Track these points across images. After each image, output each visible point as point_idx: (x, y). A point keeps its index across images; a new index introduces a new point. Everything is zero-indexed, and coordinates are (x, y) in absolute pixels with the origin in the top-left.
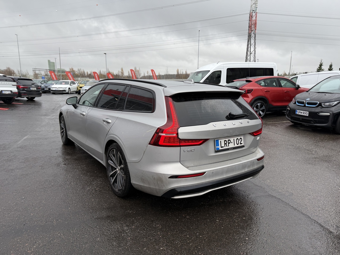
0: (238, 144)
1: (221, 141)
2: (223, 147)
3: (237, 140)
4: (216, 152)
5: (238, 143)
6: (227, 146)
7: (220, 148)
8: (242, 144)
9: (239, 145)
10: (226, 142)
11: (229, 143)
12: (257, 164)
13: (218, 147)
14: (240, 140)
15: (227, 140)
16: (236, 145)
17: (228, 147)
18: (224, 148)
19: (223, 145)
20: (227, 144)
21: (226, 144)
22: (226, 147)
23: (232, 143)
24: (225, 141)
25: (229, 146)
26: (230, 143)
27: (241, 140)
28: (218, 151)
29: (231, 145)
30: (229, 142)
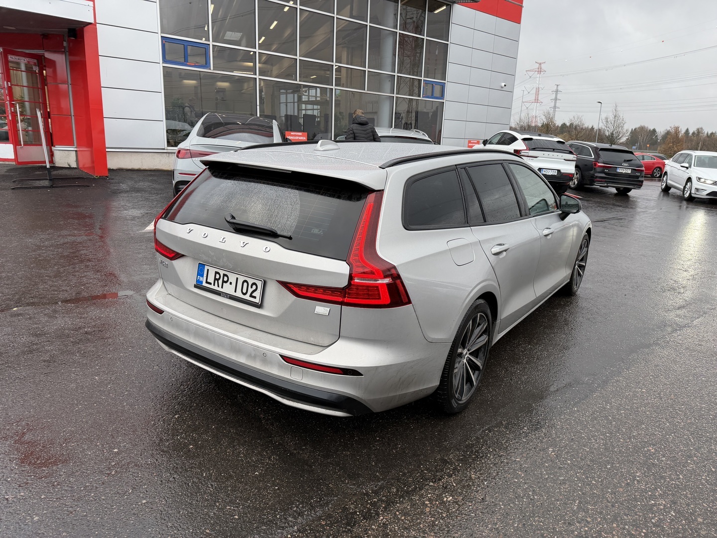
0: (244, 294)
1: (208, 270)
2: (210, 284)
3: (245, 284)
4: (196, 286)
5: (244, 291)
6: (218, 286)
7: (204, 284)
8: (255, 297)
9: (247, 297)
10: (218, 276)
11: (224, 282)
12: (281, 367)
13: (201, 279)
14: (252, 287)
15: (222, 272)
16: (239, 294)
17: (220, 289)
18: (212, 287)
19: (211, 279)
20: (220, 282)
21: (218, 280)
22: (216, 288)
23: (231, 283)
24: (216, 273)
25: (222, 287)
26: (226, 282)
27: (254, 287)
28: (198, 286)
29: (228, 289)
30: (226, 279)
